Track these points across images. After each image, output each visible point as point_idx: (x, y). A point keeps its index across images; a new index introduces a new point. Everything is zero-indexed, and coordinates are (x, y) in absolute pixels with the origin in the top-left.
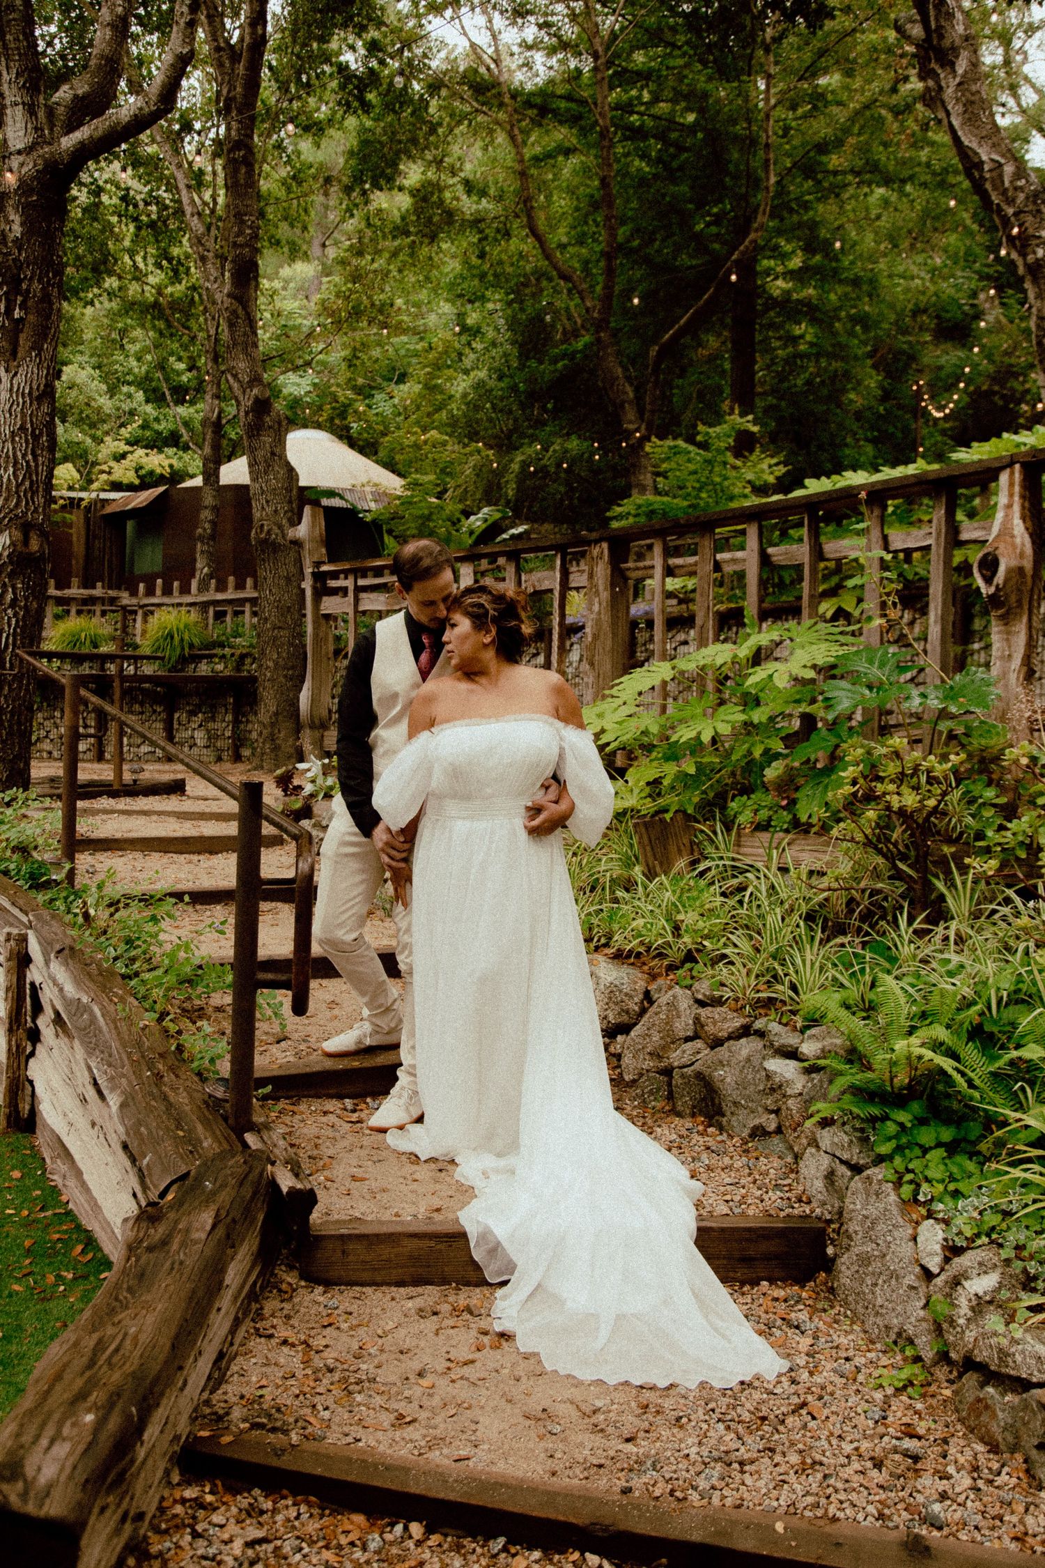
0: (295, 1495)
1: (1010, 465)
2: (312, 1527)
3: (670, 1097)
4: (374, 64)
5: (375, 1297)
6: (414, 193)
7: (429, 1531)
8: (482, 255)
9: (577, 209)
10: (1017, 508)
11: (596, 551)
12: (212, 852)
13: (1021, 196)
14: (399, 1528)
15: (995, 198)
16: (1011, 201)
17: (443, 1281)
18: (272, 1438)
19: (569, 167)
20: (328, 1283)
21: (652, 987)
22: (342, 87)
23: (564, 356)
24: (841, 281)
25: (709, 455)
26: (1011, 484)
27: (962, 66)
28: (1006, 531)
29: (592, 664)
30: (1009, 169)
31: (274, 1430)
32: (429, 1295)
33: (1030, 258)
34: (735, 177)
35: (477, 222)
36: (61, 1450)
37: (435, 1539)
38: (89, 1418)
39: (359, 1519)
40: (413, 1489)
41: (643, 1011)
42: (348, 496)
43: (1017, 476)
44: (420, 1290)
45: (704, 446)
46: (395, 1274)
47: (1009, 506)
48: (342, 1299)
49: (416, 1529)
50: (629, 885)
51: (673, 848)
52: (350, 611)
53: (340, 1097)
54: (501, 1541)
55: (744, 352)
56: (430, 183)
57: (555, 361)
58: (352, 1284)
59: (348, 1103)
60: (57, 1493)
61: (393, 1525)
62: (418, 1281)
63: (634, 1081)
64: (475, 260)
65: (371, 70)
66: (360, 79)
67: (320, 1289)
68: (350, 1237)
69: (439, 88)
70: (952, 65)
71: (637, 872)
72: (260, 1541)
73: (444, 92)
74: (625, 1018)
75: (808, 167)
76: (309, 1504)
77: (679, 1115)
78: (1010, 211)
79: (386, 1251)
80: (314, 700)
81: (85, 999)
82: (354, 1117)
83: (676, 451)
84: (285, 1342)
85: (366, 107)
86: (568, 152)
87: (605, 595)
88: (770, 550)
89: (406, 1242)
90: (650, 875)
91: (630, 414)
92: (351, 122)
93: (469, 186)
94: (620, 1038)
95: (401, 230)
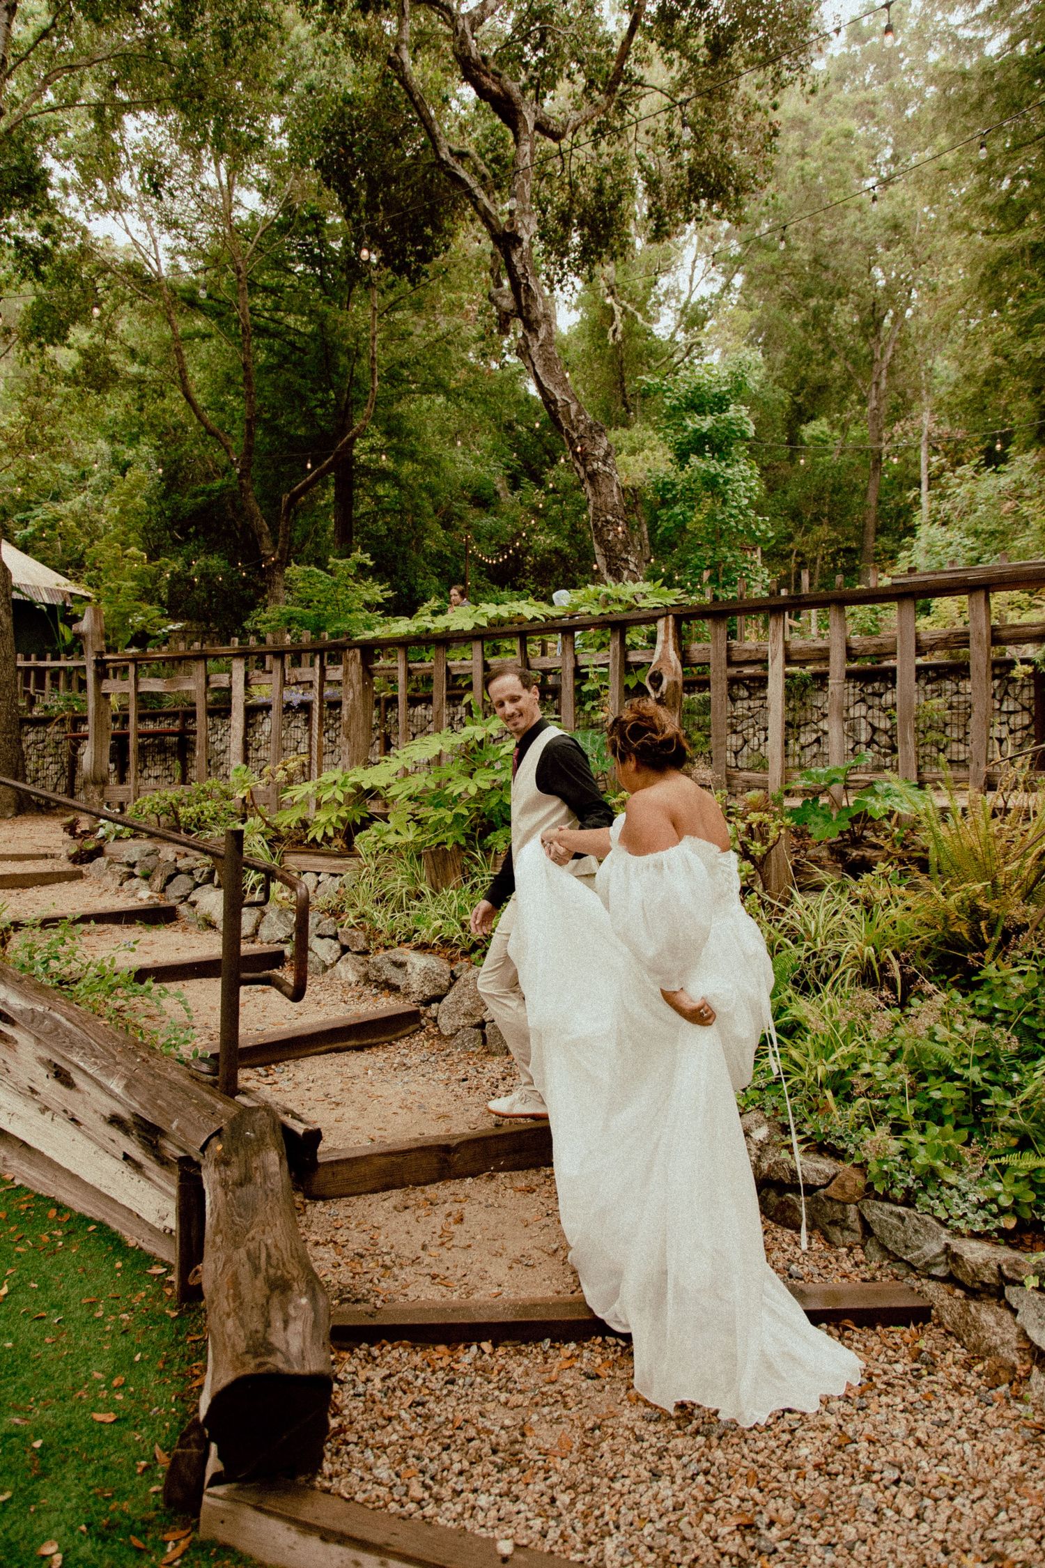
0: (391, 1342)
1: (666, 615)
2: (417, 1359)
3: (484, 1042)
4: (47, 242)
5: (360, 1205)
6: (83, 352)
7: (495, 1345)
8: (141, 409)
9: (215, 382)
10: (671, 643)
11: (350, 654)
12: (24, 887)
13: (582, 427)
14: (474, 1348)
15: (565, 426)
16: (575, 429)
17: (403, 1185)
18: (359, 1307)
19: (204, 350)
20: (325, 1198)
21: (455, 968)
22: (19, 257)
23: (203, 492)
24: (416, 461)
25: (335, 579)
26: (667, 627)
27: (542, 333)
28: (665, 657)
29: (348, 737)
30: (574, 407)
31: (357, 1301)
32: (396, 1196)
33: (589, 468)
34: (342, 376)
35: (139, 381)
36: (296, 1327)
37: (501, 1351)
38: (304, 1301)
39: (442, 1348)
40: (479, 1320)
41: (451, 985)
42: (23, 589)
43: (671, 623)
44: (388, 1193)
45: (331, 572)
46: (370, 1186)
47: (666, 642)
48: (338, 1208)
49: (486, 1346)
50: (419, 896)
51: (450, 869)
52: (131, 691)
53: (253, 1067)
54: (548, 1341)
55: (345, 501)
56: (97, 346)
57: (195, 496)
58: (341, 1196)
59: (260, 1070)
60: (309, 1356)
61: (468, 1347)
62: (386, 1188)
63: (452, 1035)
64: (134, 412)
65: (45, 247)
66: (36, 254)
67: (321, 1203)
68: (337, 1162)
69: (105, 272)
70: (536, 332)
71: (425, 887)
72: (390, 1376)
73: (109, 275)
74: (438, 991)
75: (393, 377)
76: (405, 1347)
77: (494, 1054)
78: (575, 435)
79: (363, 1169)
80: (97, 762)
81: (40, 1009)
82: (270, 1080)
83: (310, 575)
84: (317, 1244)
85: (41, 276)
86: (206, 337)
87: (358, 687)
88: (491, 660)
89: (376, 1161)
90: (436, 890)
91: (267, 542)
92: (27, 287)
93: (133, 353)
94: (434, 1006)
95: (72, 380)
